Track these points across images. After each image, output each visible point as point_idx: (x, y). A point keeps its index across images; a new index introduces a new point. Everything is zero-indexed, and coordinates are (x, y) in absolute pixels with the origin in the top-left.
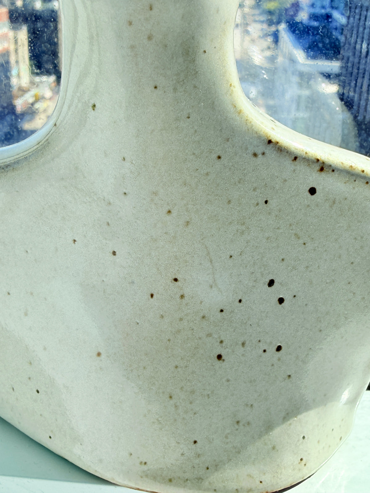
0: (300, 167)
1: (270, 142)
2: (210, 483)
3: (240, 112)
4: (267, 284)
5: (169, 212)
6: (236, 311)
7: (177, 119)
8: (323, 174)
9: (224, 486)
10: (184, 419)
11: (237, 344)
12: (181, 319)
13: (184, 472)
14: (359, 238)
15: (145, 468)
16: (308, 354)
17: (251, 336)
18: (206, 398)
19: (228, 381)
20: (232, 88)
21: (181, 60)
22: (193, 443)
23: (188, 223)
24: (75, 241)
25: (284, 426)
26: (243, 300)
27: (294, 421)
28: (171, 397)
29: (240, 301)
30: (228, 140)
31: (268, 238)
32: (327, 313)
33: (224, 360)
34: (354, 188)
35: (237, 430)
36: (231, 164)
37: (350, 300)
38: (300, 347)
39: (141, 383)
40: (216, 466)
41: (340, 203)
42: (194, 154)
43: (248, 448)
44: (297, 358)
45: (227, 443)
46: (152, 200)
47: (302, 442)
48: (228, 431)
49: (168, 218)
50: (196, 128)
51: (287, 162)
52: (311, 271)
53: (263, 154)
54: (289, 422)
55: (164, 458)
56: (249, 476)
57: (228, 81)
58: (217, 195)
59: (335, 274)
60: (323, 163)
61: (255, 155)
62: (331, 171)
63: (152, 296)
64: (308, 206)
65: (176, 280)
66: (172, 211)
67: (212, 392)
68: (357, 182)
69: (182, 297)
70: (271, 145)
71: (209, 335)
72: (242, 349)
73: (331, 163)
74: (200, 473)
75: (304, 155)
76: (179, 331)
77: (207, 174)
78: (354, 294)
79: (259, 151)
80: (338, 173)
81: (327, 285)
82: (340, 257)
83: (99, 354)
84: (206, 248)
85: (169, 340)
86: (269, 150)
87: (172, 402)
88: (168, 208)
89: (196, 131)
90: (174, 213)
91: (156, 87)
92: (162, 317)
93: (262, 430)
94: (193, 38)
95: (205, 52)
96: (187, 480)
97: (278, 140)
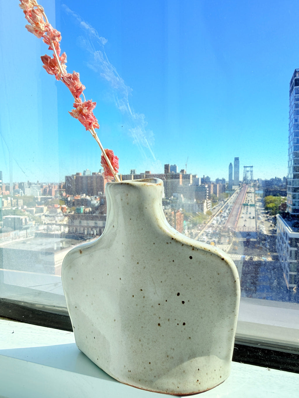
0: (185, 248)
1: (173, 239)
2: (156, 384)
3: (161, 228)
4: (177, 294)
5: (138, 263)
6: (165, 305)
7: (138, 230)
8: (194, 251)
9: (162, 387)
10: (145, 351)
11: (166, 320)
12: (144, 307)
13: (145, 377)
14: (212, 277)
15: (130, 373)
16: (197, 329)
17: (172, 316)
18: (154, 342)
19: (163, 336)
20: (157, 220)
21: (138, 210)
22: (149, 363)
23: (145, 268)
24: (108, 274)
25: (189, 362)
26: (168, 301)
27: (193, 360)
28: (140, 340)
29: (166, 301)
30: (157, 237)
31: (175, 275)
32: (204, 310)
33: (161, 326)
34: (207, 257)
35: (167, 360)
36: (159, 246)
37: (212, 305)
38: (194, 325)
39: (129, 333)
40: (159, 376)
41: (202, 262)
42: (145, 242)
43: (172, 370)
44: (193, 329)
45: (163, 366)
46: (132, 258)
47: (198, 372)
48: (163, 360)
49: (138, 265)
50: (145, 233)
51: (180, 246)
52: (194, 291)
53: (171, 243)
54: (191, 360)
55: (137, 369)
56: (173, 383)
57: (156, 218)
58: (154, 257)
59: (205, 292)
60: (194, 247)
61: (167, 243)
62: (197, 250)
63: (133, 296)
64: (190, 263)
65: (141, 290)
66: (139, 263)
67: (157, 340)
68: (207, 254)
69: (144, 297)
70: (173, 240)
71: (155, 314)
72: (168, 322)
73: (196, 247)
74: (152, 379)
75: (186, 244)
76: (143, 312)
77: (150, 249)
78: (214, 302)
79: (169, 242)
80: (200, 250)
81: (202, 297)
82: (205, 285)
83: (115, 320)
84: (152, 277)
85: (139, 315)
86: (172, 241)
87: (140, 343)
88: (137, 262)
89: (145, 234)
90: (140, 264)
91: (131, 219)
92: (137, 305)
93: (179, 362)
94: (142, 204)
95: (146, 208)
96: (146, 381)
97: (176, 238)
